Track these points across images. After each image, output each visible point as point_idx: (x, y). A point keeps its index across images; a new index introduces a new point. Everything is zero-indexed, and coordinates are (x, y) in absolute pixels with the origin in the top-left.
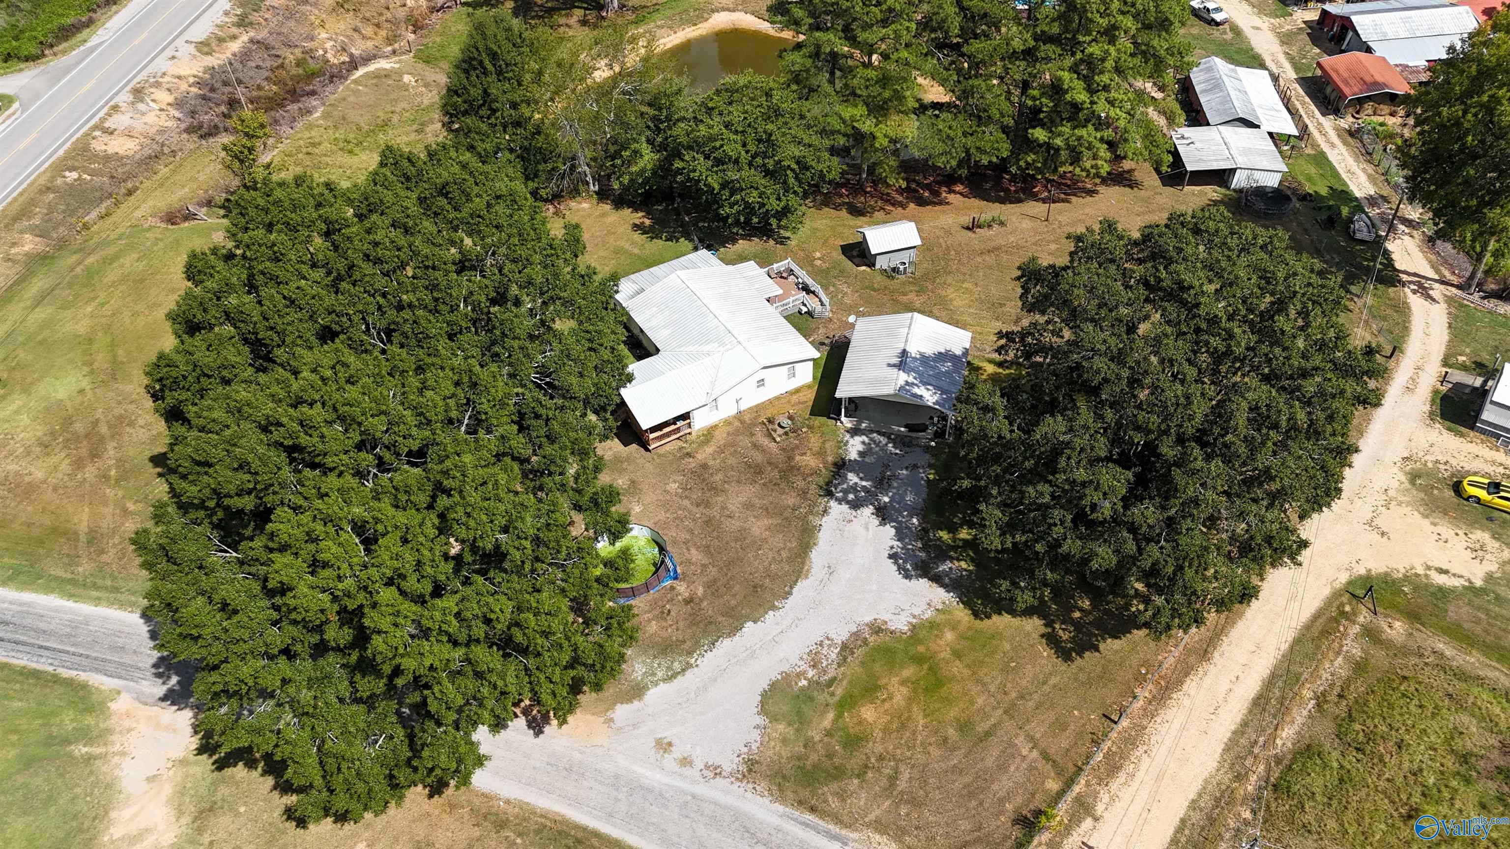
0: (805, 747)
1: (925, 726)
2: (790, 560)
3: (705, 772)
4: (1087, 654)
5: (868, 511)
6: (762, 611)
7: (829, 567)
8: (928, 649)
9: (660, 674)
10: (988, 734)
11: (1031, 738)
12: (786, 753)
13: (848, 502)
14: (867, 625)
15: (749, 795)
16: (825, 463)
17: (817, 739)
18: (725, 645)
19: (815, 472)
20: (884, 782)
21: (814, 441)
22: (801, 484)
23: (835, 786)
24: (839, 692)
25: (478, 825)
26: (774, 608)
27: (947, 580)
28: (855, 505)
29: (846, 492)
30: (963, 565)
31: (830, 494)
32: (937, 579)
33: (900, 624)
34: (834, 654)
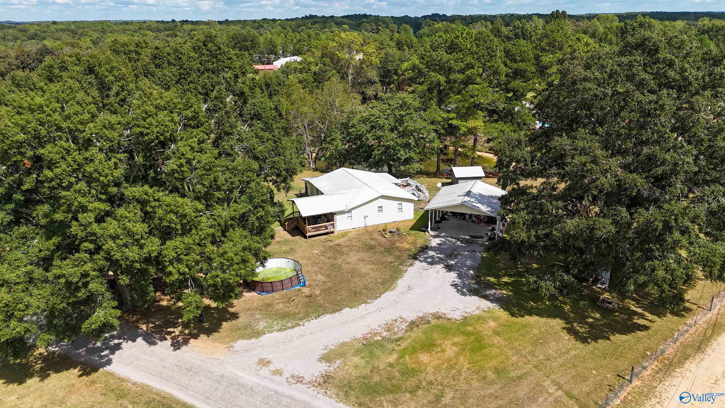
0: (371, 372)
1: (469, 369)
2: (383, 284)
3: (290, 380)
4: (600, 341)
5: (440, 267)
6: (356, 303)
7: (409, 287)
8: (475, 329)
9: (276, 328)
10: (519, 378)
11: (555, 383)
12: (355, 373)
13: (427, 262)
14: (431, 314)
15: (320, 396)
16: (415, 247)
17: (382, 367)
18: (326, 319)
19: (408, 250)
20: (431, 397)
21: (410, 239)
22: (397, 254)
23: (391, 397)
24: (404, 345)
25: (105, 395)
26: (366, 302)
27: (492, 298)
28: (432, 264)
29: (426, 258)
30: (504, 292)
31: (415, 258)
32: (484, 297)
33: (457, 315)
34: (404, 326)
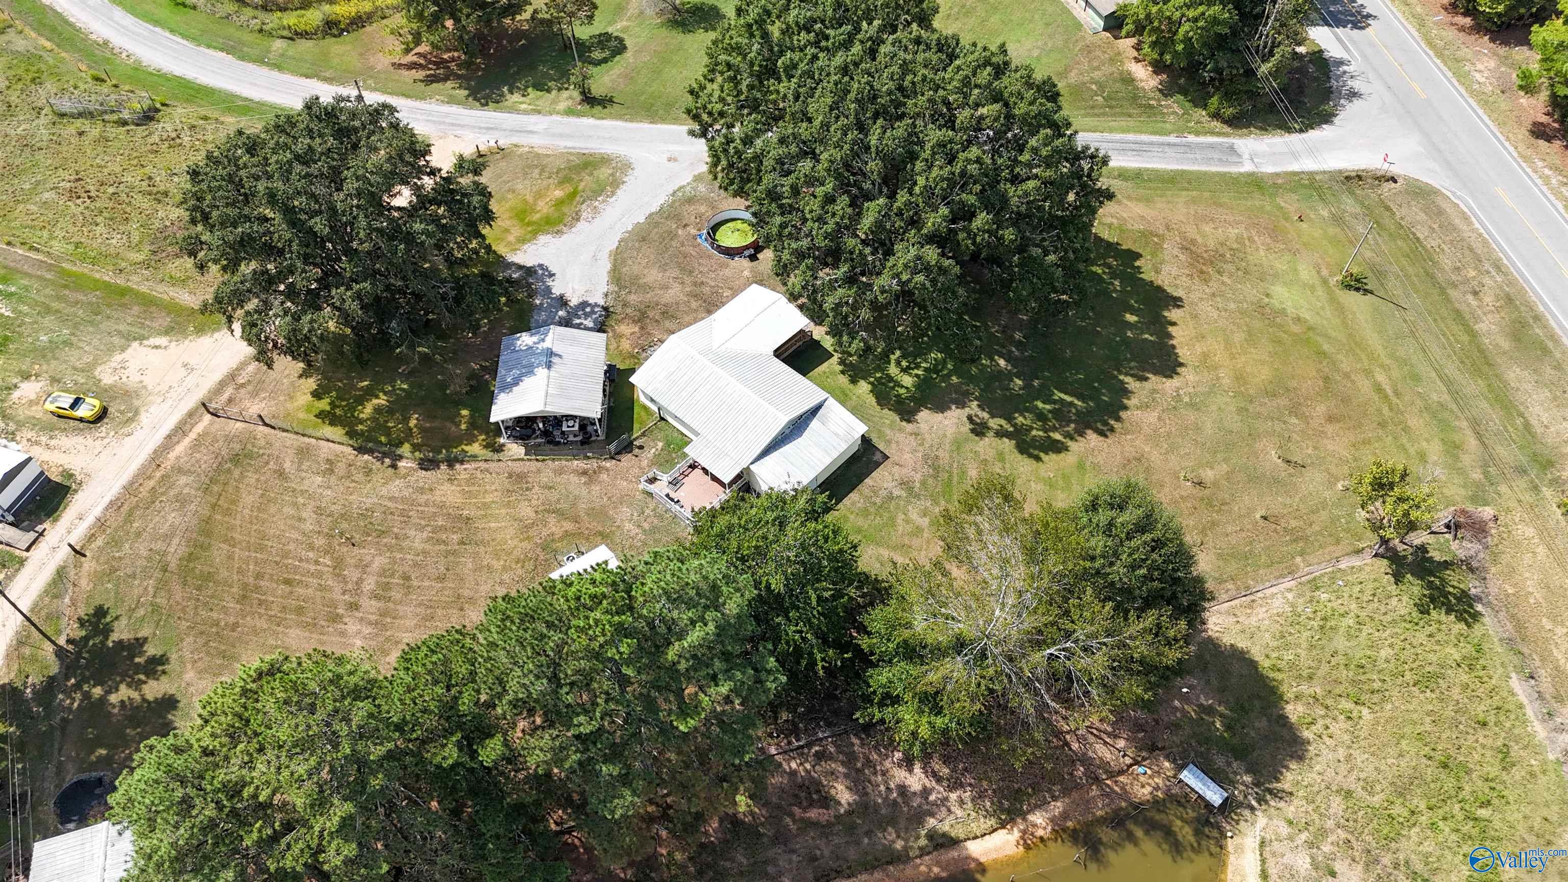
2: (624, 261)
5: (574, 302)
6: (637, 229)
7: (596, 260)
9: (688, 188)
13: (590, 305)
14: (565, 234)
16: (614, 331)
18: (655, 208)
19: (619, 322)
21: (626, 345)
22: (629, 311)
24: (578, 198)
26: (628, 232)
28: (584, 304)
29: (593, 312)
31: (606, 309)
32: (520, 267)
33: (543, 239)
34: (584, 215)
